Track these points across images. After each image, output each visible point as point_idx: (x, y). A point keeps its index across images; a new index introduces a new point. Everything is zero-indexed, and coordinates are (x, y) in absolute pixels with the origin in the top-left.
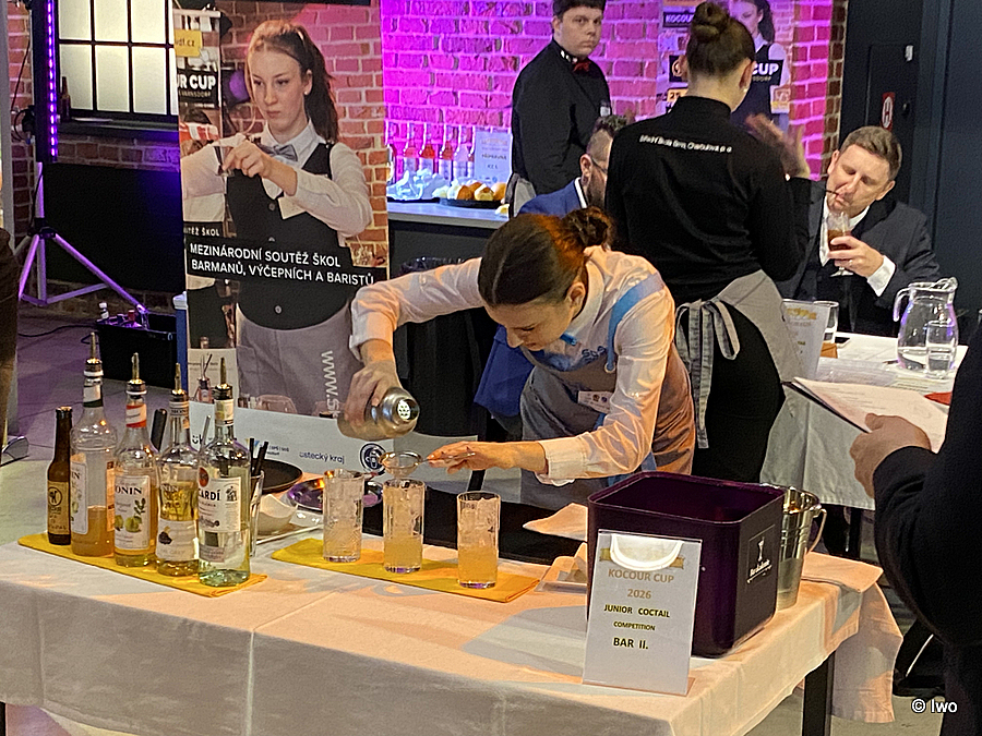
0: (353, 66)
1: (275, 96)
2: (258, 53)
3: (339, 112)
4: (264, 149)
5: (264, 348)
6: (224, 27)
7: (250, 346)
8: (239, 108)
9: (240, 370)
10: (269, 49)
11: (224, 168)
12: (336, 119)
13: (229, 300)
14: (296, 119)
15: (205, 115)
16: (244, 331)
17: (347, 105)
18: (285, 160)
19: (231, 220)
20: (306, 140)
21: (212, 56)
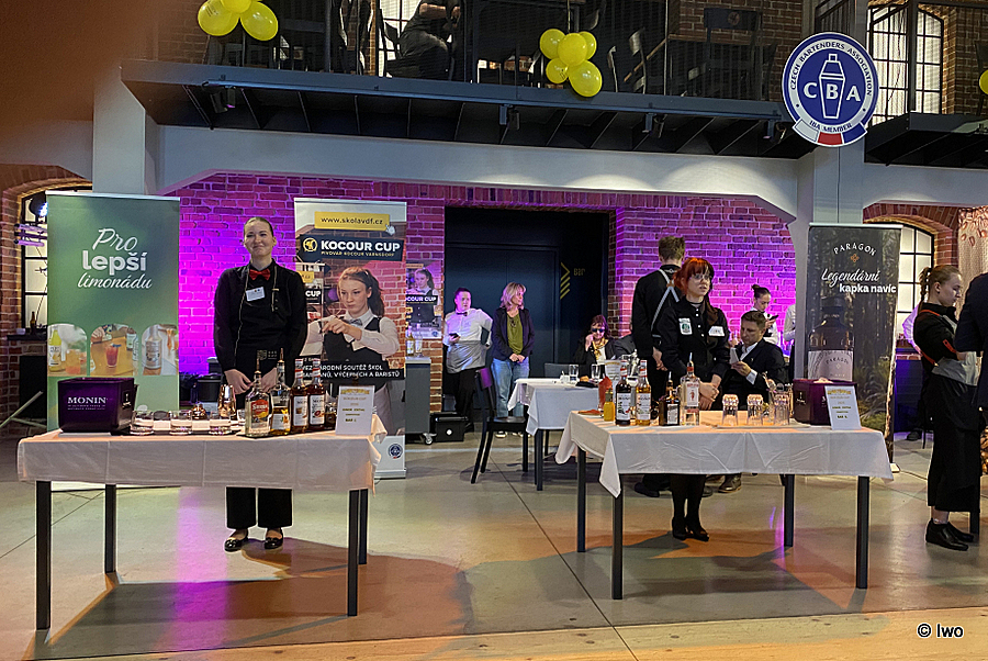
0: (394, 285)
1: (353, 298)
2: (344, 281)
4: (345, 321)
6: (326, 270)
8: (332, 304)
10: (350, 279)
11: (323, 331)
12: (384, 307)
14: (362, 308)
15: (314, 308)
18: (356, 326)
19: (325, 352)
20: (367, 316)
21: (319, 282)
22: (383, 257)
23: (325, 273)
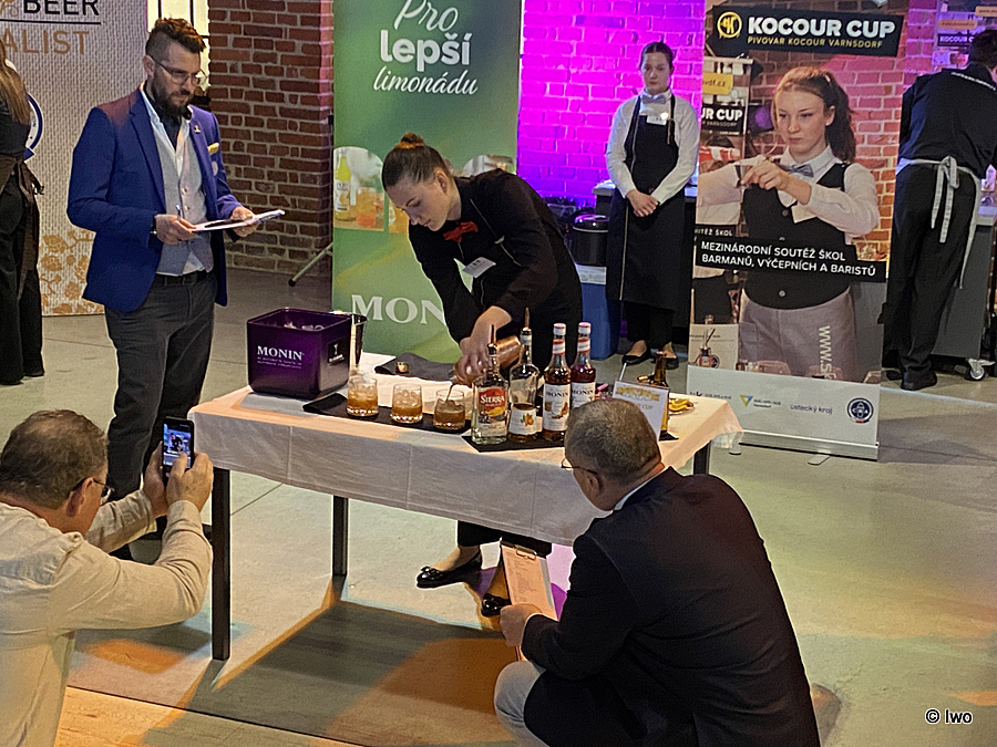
1: (799, 126)
2: (786, 93)
3: (857, 139)
4: (783, 168)
5: (765, 324)
6: (755, 72)
7: (753, 322)
8: (762, 135)
9: (740, 341)
10: (796, 89)
11: (742, 182)
12: (855, 145)
13: (736, 287)
14: (815, 145)
15: (729, 141)
16: (747, 310)
17: (866, 134)
18: (801, 176)
19: (744, 223)
20: (824, 160)
21: (741, 94)
22: (860, 49)
23: (752, 76)
